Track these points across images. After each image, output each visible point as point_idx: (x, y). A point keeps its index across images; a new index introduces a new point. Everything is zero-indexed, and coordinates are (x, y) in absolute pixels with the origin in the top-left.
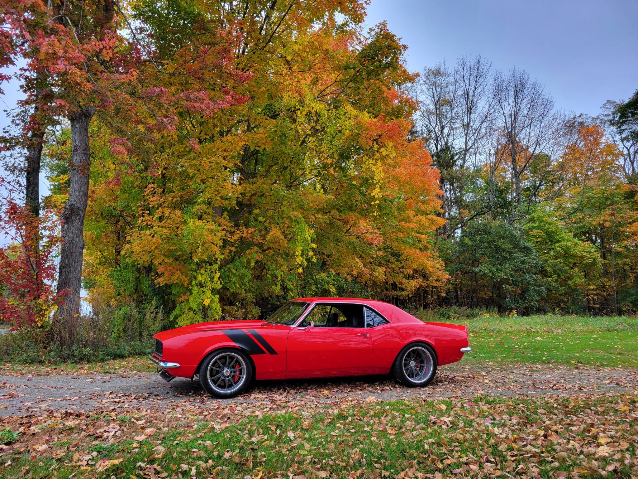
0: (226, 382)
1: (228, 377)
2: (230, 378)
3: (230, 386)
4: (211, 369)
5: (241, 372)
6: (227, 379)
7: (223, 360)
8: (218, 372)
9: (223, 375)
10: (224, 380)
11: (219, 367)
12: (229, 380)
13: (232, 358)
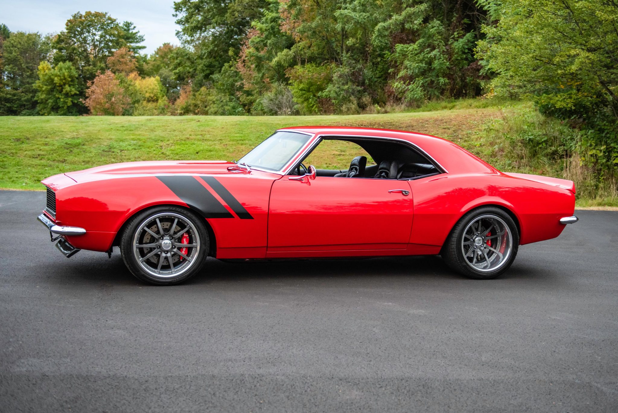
0: (162, 260)
1: (167, 252)
2: (169, 255)
3: (166, 267)
4: (144, 232)
5: (189, 251)
6: (164, 255)
7: (167, 225)
8: (153, 240)
9: (160, 247)
10: (158, 256)
11: (158, 232)
12: (166, 258)
13: (182, 225)
